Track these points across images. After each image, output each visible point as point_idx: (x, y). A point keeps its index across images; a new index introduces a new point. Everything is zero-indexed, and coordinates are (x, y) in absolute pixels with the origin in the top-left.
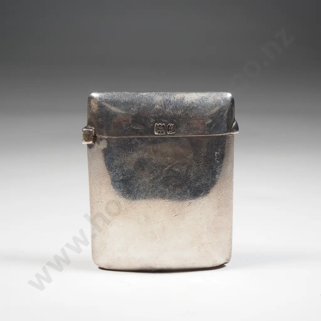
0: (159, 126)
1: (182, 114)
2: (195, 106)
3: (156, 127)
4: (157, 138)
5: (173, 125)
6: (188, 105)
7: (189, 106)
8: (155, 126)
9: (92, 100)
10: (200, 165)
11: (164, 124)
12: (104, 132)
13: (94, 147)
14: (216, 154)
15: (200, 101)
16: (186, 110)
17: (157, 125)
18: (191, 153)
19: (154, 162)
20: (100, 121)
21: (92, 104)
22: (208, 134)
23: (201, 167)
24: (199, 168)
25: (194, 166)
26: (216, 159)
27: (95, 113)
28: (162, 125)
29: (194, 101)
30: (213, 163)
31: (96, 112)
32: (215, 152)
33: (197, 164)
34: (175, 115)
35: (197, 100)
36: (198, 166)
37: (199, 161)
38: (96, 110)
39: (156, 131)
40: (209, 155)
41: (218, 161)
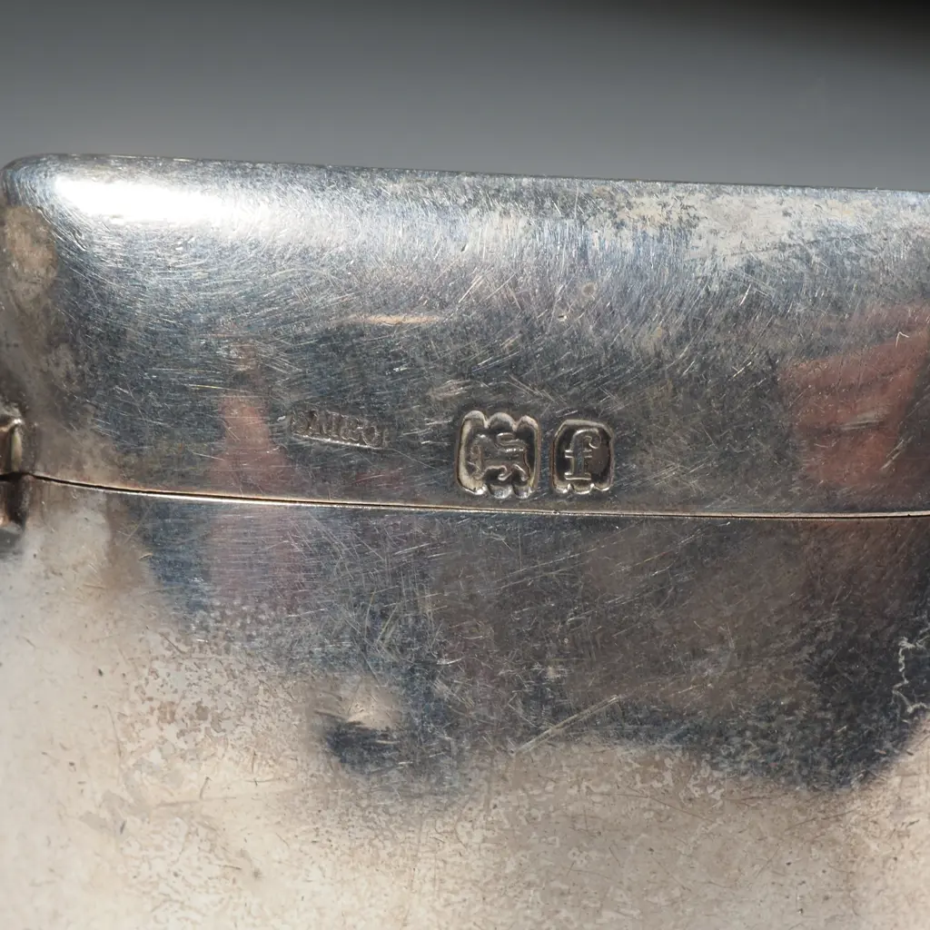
0: (492, 432)
1: (667, 353)
2: (773, 292)
3: (472, 436)
4: (473, 517)
5: (595, 425)
6: (715, 287)
7: (726, 294)
8: (467, 429)
9: (10, 212)
10: (781, 732)
11: (528, 419)
12: (90, 452)
13: (19, 553)
14: (906, 652)
15: (807, 260)
16: (700, 320)
17: (475, 420)
18: (722, 640)
19: (446, 697)
20: (60, 372)
21: (13, 242)
22: (853, 509)
23: (789, 743)
24: (772, 751)
25: (741, 733)
26: (903, 689)
27: (29, 307)
28: (514, 426)
29: (763, 257)
30: (875, 717)
31: (37, 300)
32: (896, 635)
33: (763, 725)
34: (620, 356)
35: (782, 247)
36: (765, 736)
37: (777, 698)
38: (37, 289)
39: (471, 470)
40: (853, 658)
41: (912, 700)
